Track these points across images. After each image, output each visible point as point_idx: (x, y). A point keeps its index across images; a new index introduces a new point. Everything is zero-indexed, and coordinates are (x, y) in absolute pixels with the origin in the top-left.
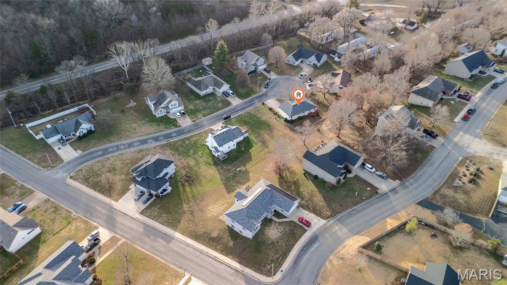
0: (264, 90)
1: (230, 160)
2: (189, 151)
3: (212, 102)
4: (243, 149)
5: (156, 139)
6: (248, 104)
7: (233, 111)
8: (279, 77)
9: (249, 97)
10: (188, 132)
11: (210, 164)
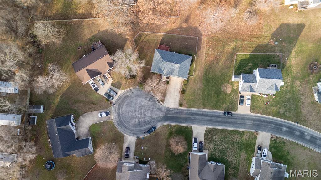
0: (159, 125)
1: (269, 61)
2: (289, 99)
3: (220, 147)
4: (249, 64)
5: (302, 136)
6: (192, 117)
7: (214, 119)
8: (125, 135)
9: (183, 126)
10: (271, 123)
11: (287, 70)
